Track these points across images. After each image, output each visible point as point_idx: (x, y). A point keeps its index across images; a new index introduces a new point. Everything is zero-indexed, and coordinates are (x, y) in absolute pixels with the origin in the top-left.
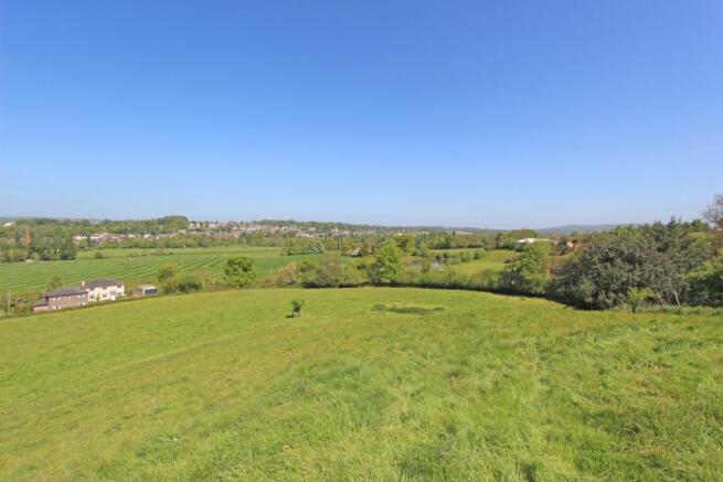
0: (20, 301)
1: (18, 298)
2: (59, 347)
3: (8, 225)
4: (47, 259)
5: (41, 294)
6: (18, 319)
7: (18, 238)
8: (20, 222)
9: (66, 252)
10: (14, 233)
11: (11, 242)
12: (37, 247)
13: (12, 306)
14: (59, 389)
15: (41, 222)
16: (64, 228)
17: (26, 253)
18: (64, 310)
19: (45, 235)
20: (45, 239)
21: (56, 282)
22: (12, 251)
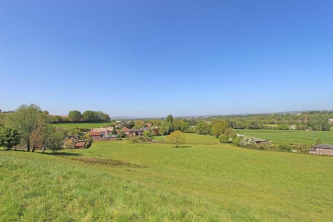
0: (303, 147)
1: (303, 146)
2: (320, 173)
3: (298, 114)
4: (315, 130)
5: (312, 146)
6: (302, 155)
7: (302, 120)
8: (303, 113)
9: (325, 127)
10: (301, 118)
11: (300, 121)
12: (310, 124)
13: (300, 148)
14: (319, 192)
15: (312, 113)
16: (323, 115)
17: (306, 126)
18: (323, 155)
19: (314, 119)
20: (314, 120)
21: (319, 141)
22: (300, 125)
